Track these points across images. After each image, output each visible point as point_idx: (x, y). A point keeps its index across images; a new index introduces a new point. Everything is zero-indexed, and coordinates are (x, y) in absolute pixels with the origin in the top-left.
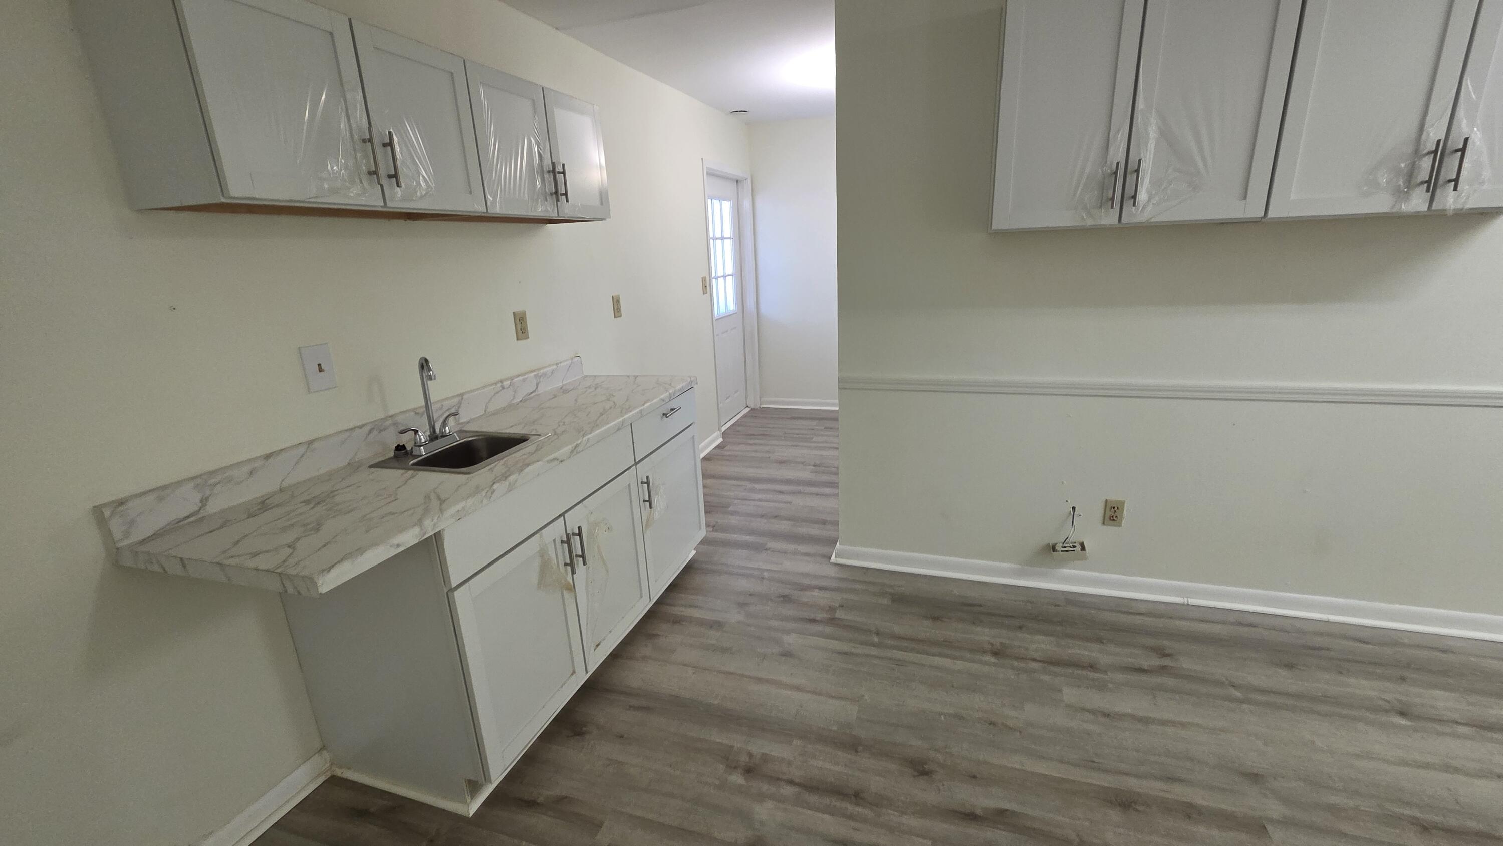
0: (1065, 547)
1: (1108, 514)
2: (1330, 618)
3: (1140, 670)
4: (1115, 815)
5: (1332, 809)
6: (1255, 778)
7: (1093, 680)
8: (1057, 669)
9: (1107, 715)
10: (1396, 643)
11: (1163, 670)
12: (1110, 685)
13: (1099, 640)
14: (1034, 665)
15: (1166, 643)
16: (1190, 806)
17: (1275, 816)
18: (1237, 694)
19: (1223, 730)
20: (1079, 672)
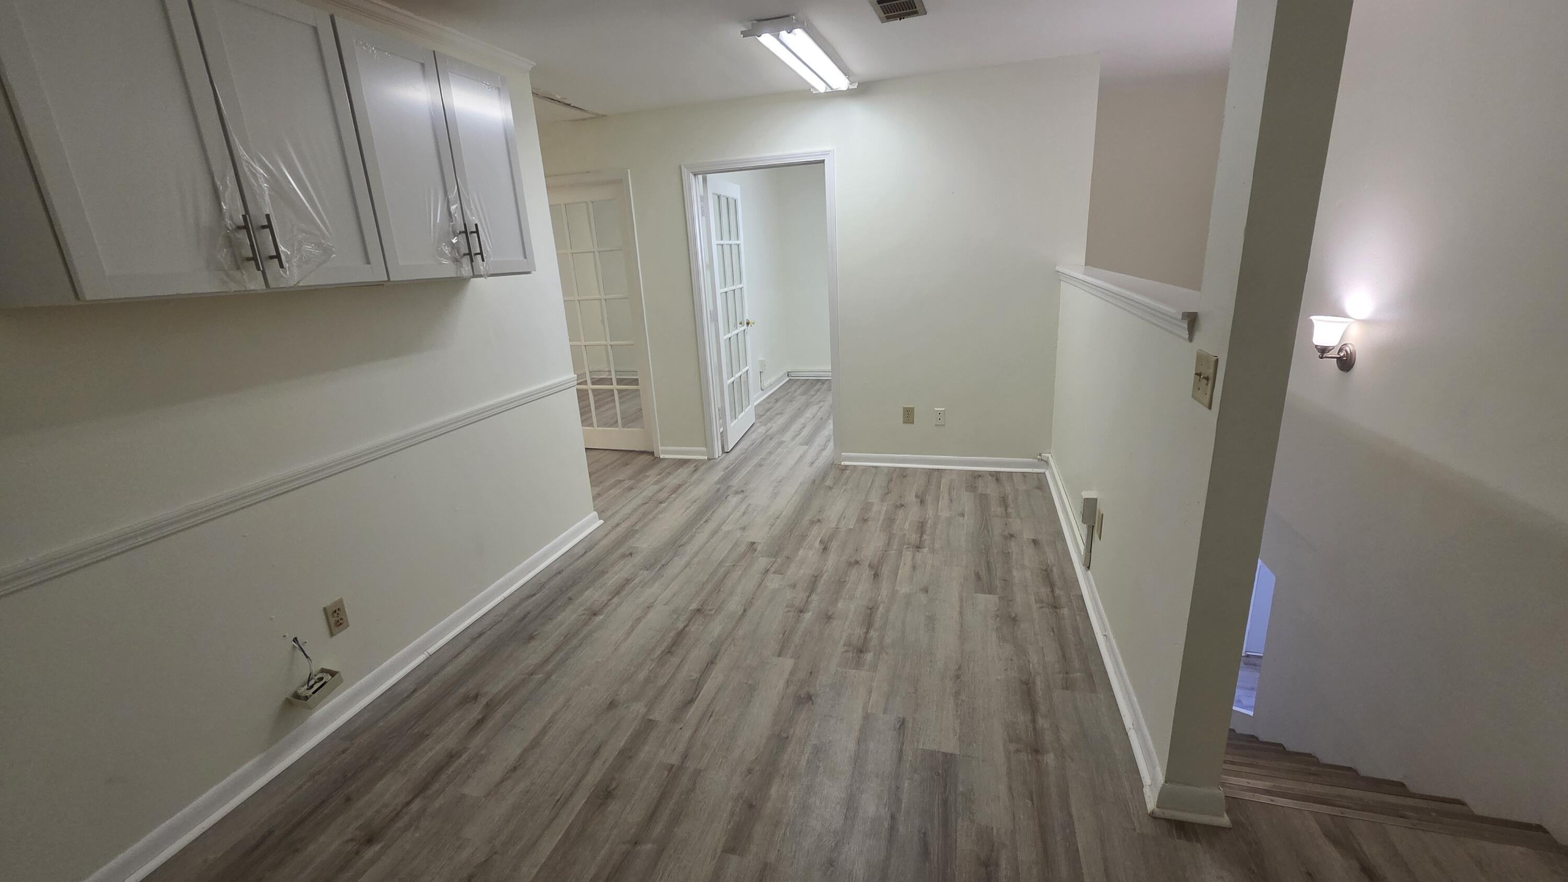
0: (312, 686)
1: (333, 620)
2: (504, 595)
3: (480, 722)
4: (614, 806)
5: (648, 681)
6: (612, 705)
7: (468, 761)
8: (436, 787)
9: (514, 769)
10: (542, 586)
11: (490, 708)
12: (483, 752)
13: (423, 736)
14: (415, 806)
15: (462, 691)
16: (622, 752)
17: (643, 710)
18: (540, 676)
19: (568, 700)
20: (451, 769)
